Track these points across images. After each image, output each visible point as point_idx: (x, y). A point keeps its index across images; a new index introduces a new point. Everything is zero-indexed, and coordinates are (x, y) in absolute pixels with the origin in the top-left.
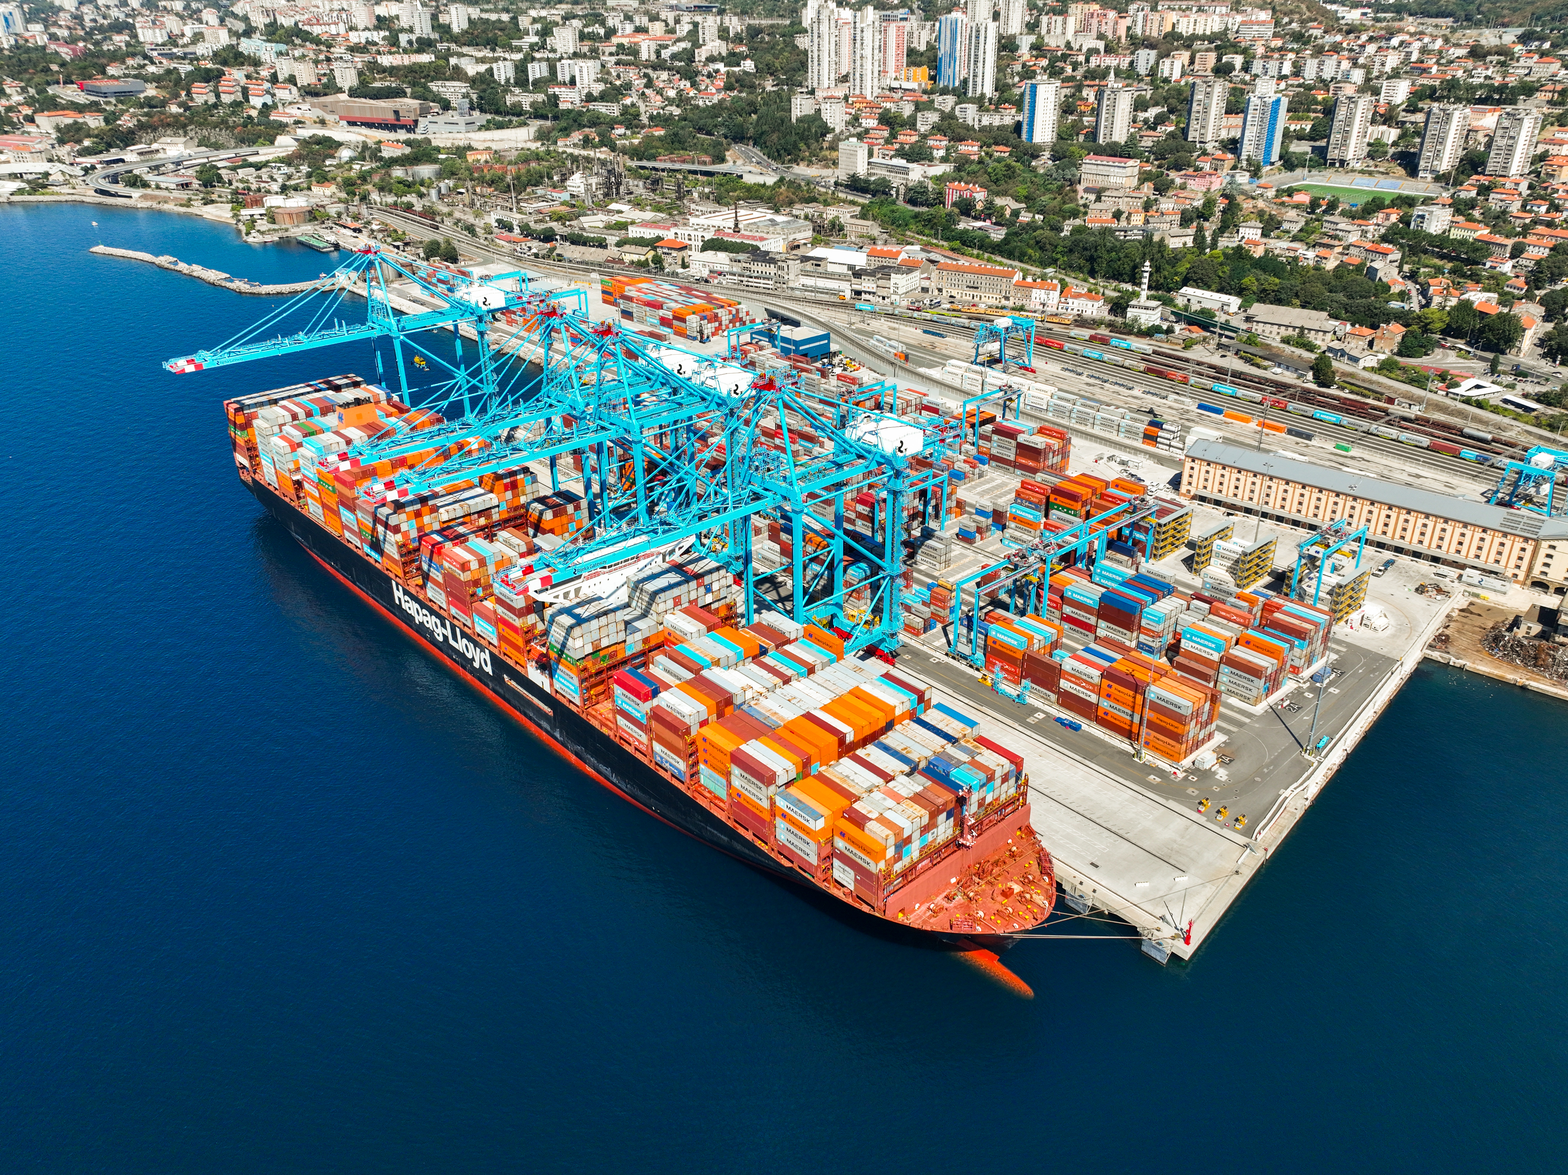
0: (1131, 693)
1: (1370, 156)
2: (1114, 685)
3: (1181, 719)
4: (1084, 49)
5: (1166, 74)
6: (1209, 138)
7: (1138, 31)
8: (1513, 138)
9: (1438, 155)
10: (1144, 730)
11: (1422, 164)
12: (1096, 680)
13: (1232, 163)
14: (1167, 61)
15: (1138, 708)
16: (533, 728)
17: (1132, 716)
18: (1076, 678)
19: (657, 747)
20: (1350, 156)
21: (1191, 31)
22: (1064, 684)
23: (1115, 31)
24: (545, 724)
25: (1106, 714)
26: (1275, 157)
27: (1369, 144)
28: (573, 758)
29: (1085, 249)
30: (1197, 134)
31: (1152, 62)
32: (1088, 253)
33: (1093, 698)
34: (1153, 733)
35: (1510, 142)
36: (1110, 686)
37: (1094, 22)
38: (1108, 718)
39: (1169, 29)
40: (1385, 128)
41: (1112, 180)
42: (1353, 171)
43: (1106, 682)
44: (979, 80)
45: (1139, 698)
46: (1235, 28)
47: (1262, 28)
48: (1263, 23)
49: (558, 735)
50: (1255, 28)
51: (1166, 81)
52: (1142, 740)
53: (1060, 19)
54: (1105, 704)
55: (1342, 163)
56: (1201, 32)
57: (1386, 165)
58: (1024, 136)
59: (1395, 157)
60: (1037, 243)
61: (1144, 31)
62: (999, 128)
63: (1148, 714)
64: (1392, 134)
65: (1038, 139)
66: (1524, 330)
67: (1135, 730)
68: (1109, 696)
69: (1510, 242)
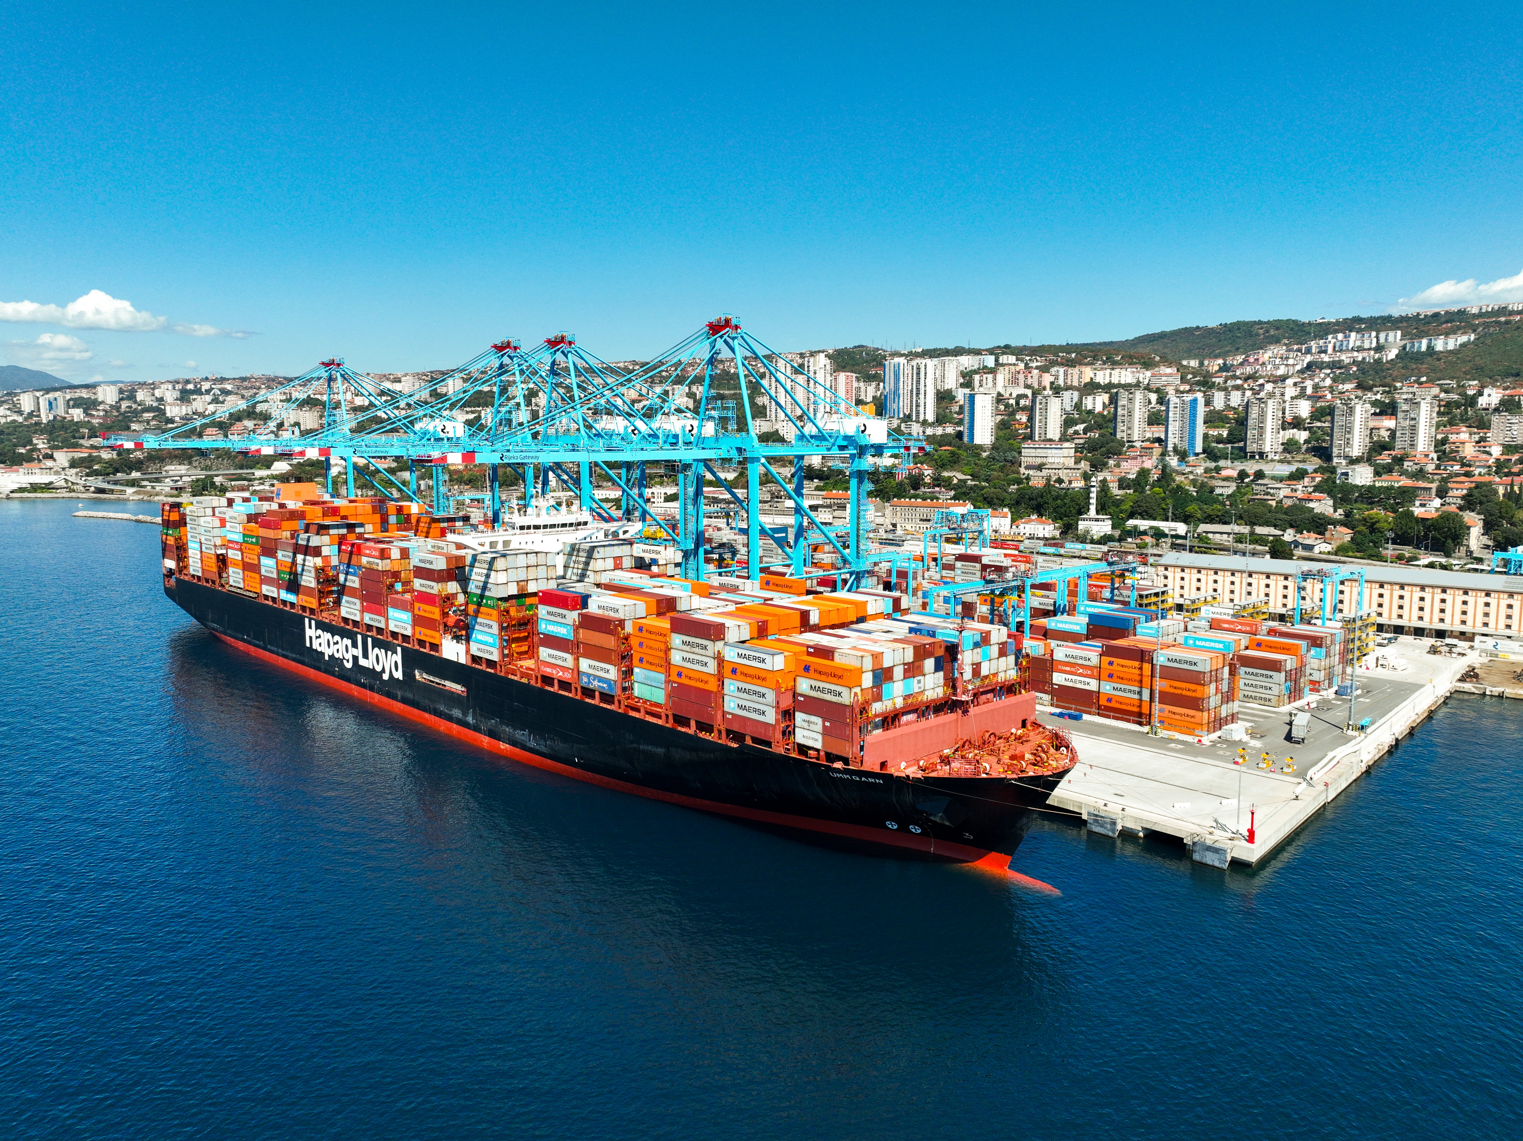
0: (1136, 664)
1: (1285, 450)
2: (1116, 661)
3: (1196, 678)
4: (1014, 395)
5: (1090, 407)
6: (1136, 438)
7: (1061, 382)
8: (1413, 419)
9: (1348, 443)
10: (1157, 706)
11: (1335, 451)
12: (1095, 660)
13: (1160, 450)
14: (1090, 398)
15: (1147, 680)
16: (443, 726)
17: (1140, 693)
18: (1071, 667)
19: (585, 664)
20: (1267, 448)
21: (1107, 381)
22: (1058, 678)
23: (1040, 383)
24: (457, 713)
25: (1109, 700)
26: (1199, 448)
27: (1282, 444)
28: (485, 741)
29: (1031, 499)
30: (1124, 435)
31: (1076, 399)
32: (1035, 502)
33: (1093, 685)
34: (1168, 707)
35: (1413, 422)
36: (1111, 663)
37: (1021, 377)
38: (1113, 704)
39: (1088, 380)
40: (1295, 430)
41: (1050, 460)
42: (1272, 461)
43: (1106, 659)
44: (922, 409)
45: (1147, 667)
46: (1146, 382)
47: (1170, 379)
48: (1170, 375)
49: (470, 719)
50: (1164, 379)
51: (1090, 412)
52: (1155, 721)
53: (990, 376)
54: (1107, 688)
55: (1262, 455)
56: (1116, 382)
57: (1302, 456)
58: (966, 439)
59: (1308, 451)
60: (985, 499)
61: (1065, 383)
62: (941, 436)
63: (1159, 685)
64: (1302, 436)
65: (978, 441)
66: (1469, 528)
67: (1145, 710)
68: (1111, 676)
69: (1434, 486)
